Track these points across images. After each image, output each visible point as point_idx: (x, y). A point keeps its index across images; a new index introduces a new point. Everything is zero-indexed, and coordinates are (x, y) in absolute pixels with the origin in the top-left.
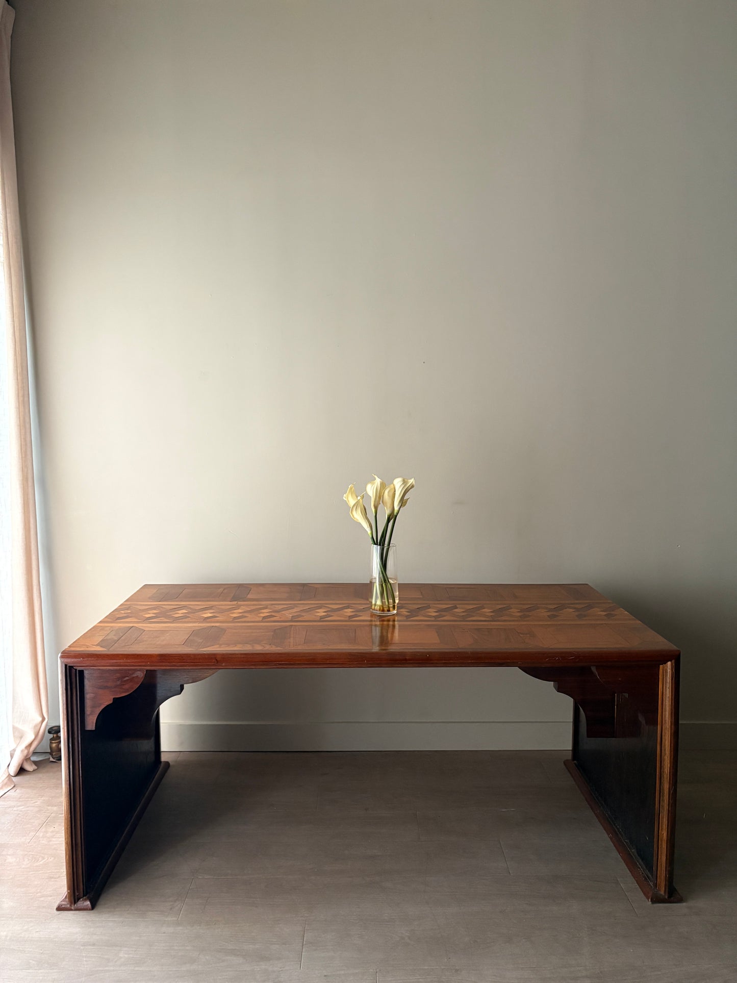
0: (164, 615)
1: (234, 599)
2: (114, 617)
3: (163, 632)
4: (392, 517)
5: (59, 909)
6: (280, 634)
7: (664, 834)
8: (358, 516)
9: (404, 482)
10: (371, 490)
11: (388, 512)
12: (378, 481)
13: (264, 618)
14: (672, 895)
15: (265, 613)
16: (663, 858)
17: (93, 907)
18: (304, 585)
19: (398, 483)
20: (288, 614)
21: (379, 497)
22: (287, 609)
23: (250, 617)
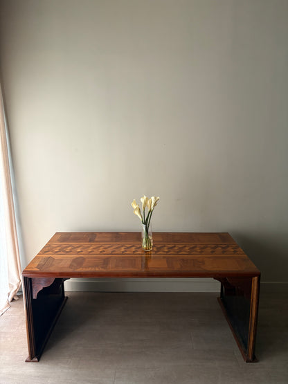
0: (63, 250)
1: (90, 241)
2: (44, 251)
3: (61, 260)
4: (150, 212)
5: (26, 361)
6: (106, 262)
7: (252, 338)
8: (137, 213)
9: (155, 198)
10: (142, 200)
11: (149, 210)
12: (145, 197)
13: (101, 252)
14: (254, 359)
15: (101, 250)
16: (251, 347)
17: (39, 360)
18: (117, 233)
19: (153, 198)
20: (110, 250)
21: (146, 203)
22: (109, 247)
23: (95, 251)
